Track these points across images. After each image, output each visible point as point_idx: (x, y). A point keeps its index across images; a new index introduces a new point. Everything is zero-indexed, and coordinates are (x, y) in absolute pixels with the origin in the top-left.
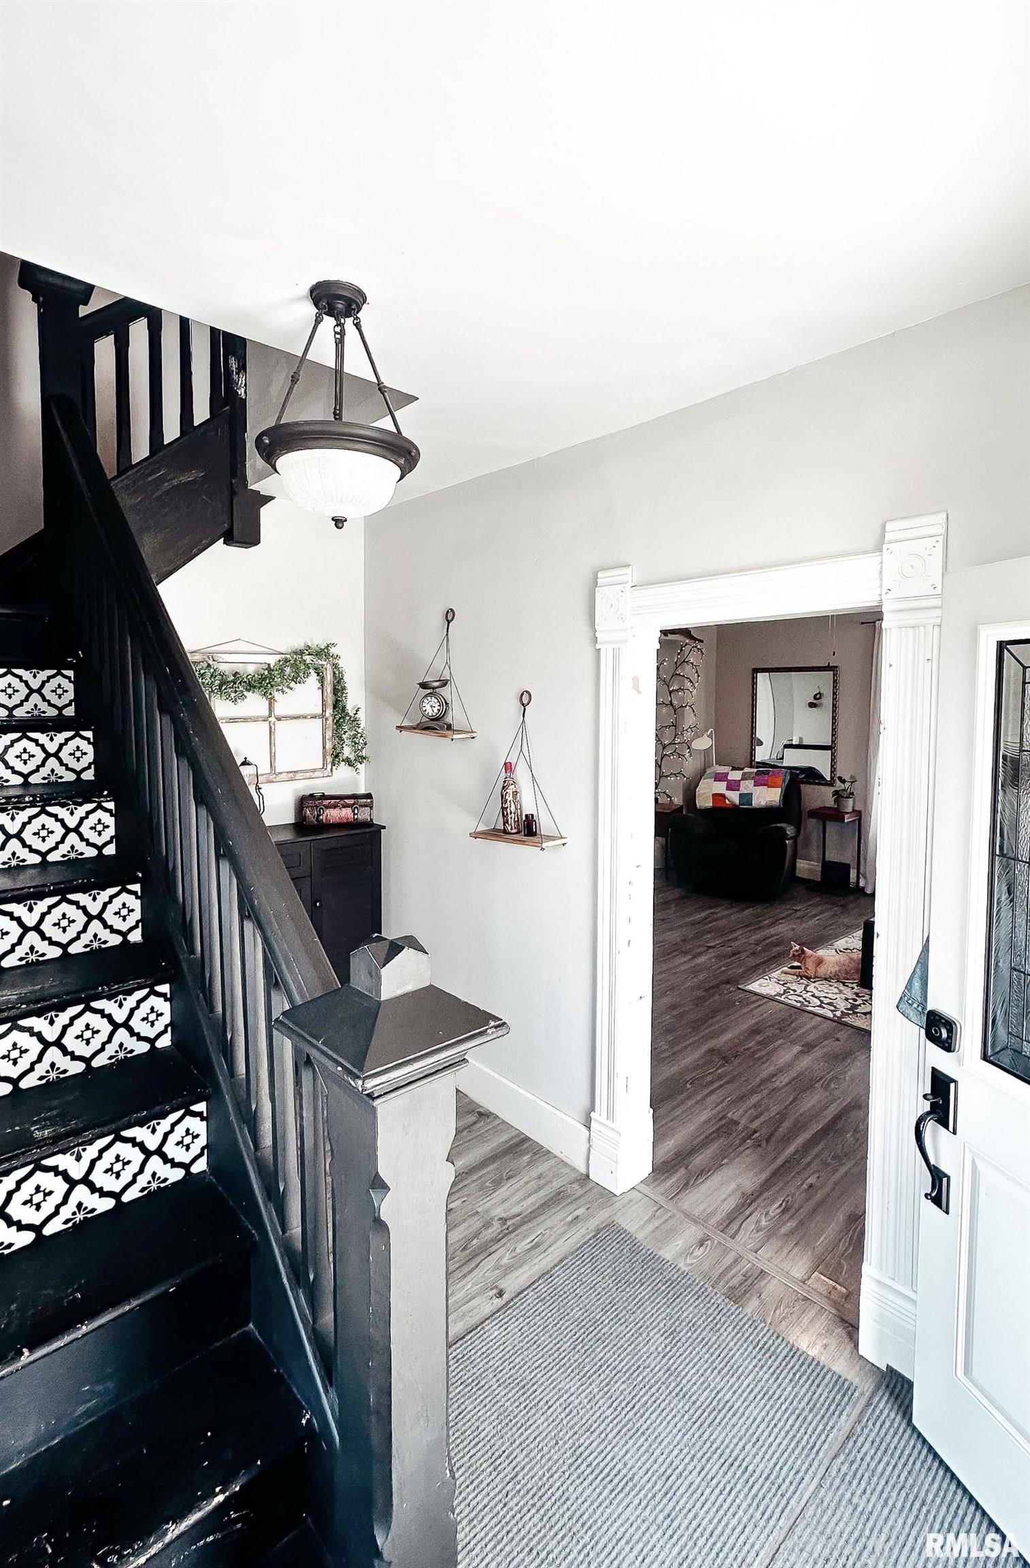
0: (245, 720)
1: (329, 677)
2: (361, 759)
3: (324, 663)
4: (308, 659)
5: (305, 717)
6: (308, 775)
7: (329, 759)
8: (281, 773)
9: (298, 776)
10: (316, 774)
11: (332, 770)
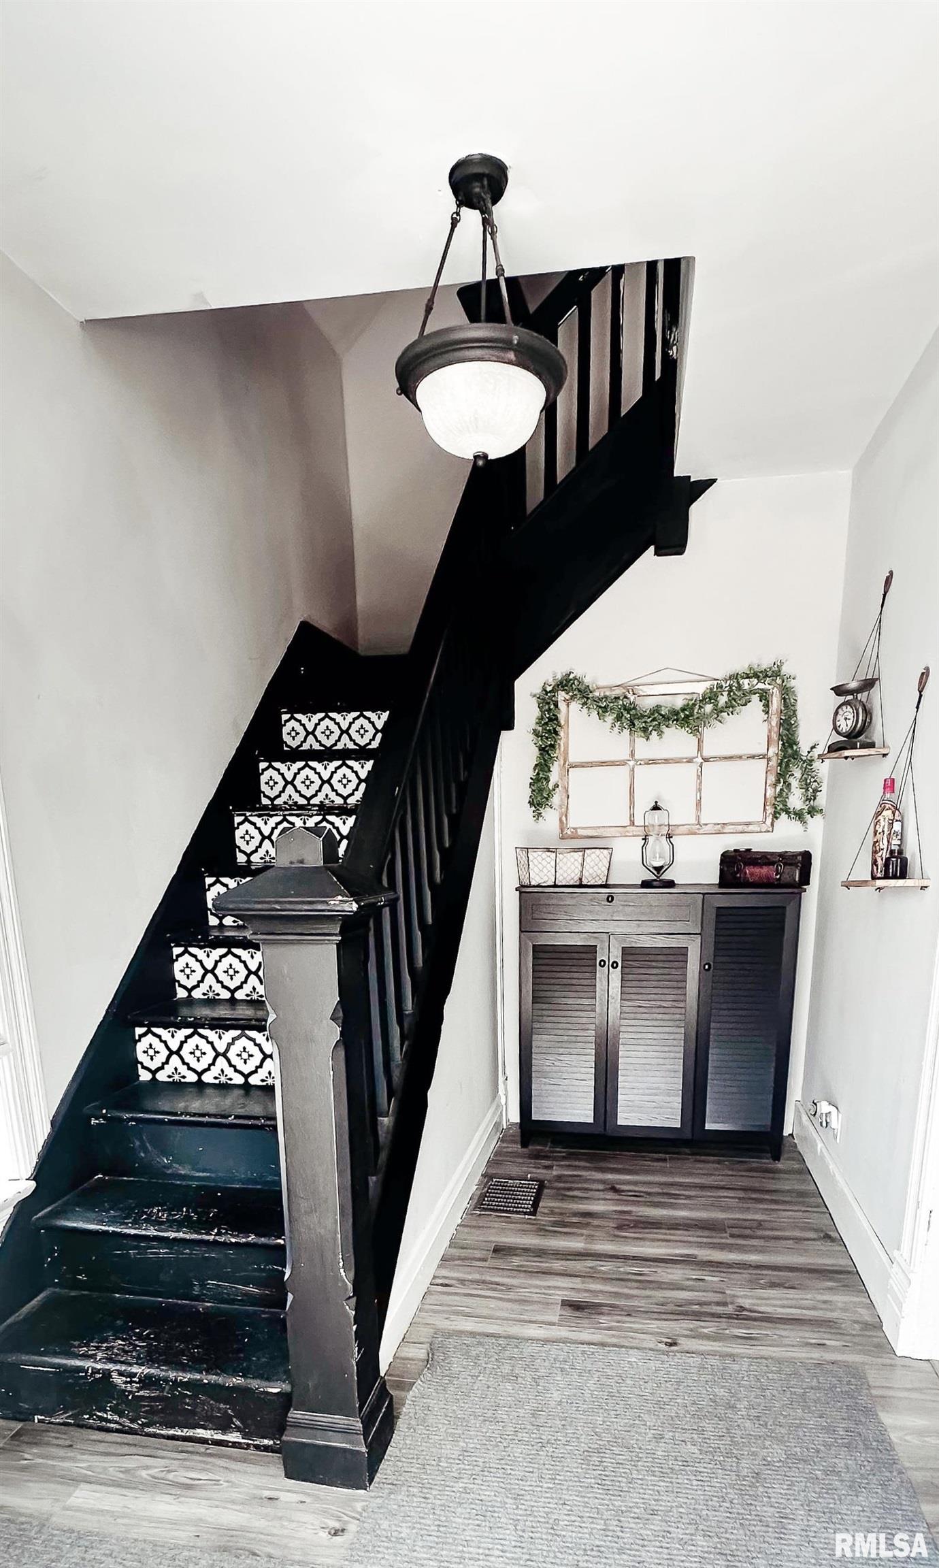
0: (666, 761)
1: (776, 703)
2: (812, 811)
3: (767, 687)
4: (746, 684)
5: (740, 757)
6: (740, 828)
7: (770, 810)
8: (706, 825)
9: (728, 829)
10: (751, 828)
11: (772, 825)
